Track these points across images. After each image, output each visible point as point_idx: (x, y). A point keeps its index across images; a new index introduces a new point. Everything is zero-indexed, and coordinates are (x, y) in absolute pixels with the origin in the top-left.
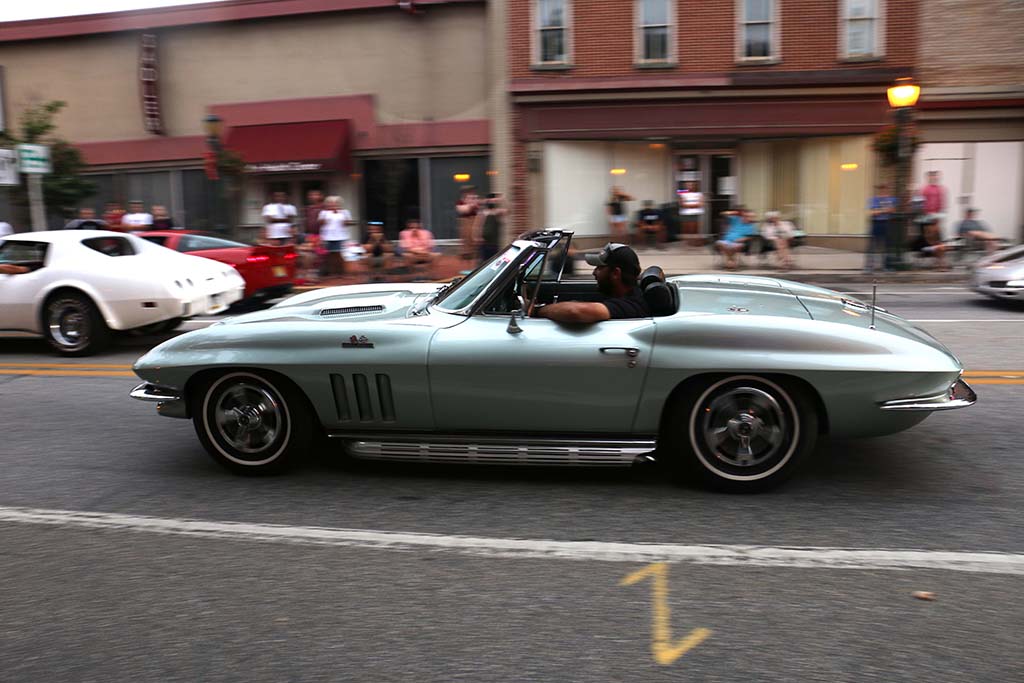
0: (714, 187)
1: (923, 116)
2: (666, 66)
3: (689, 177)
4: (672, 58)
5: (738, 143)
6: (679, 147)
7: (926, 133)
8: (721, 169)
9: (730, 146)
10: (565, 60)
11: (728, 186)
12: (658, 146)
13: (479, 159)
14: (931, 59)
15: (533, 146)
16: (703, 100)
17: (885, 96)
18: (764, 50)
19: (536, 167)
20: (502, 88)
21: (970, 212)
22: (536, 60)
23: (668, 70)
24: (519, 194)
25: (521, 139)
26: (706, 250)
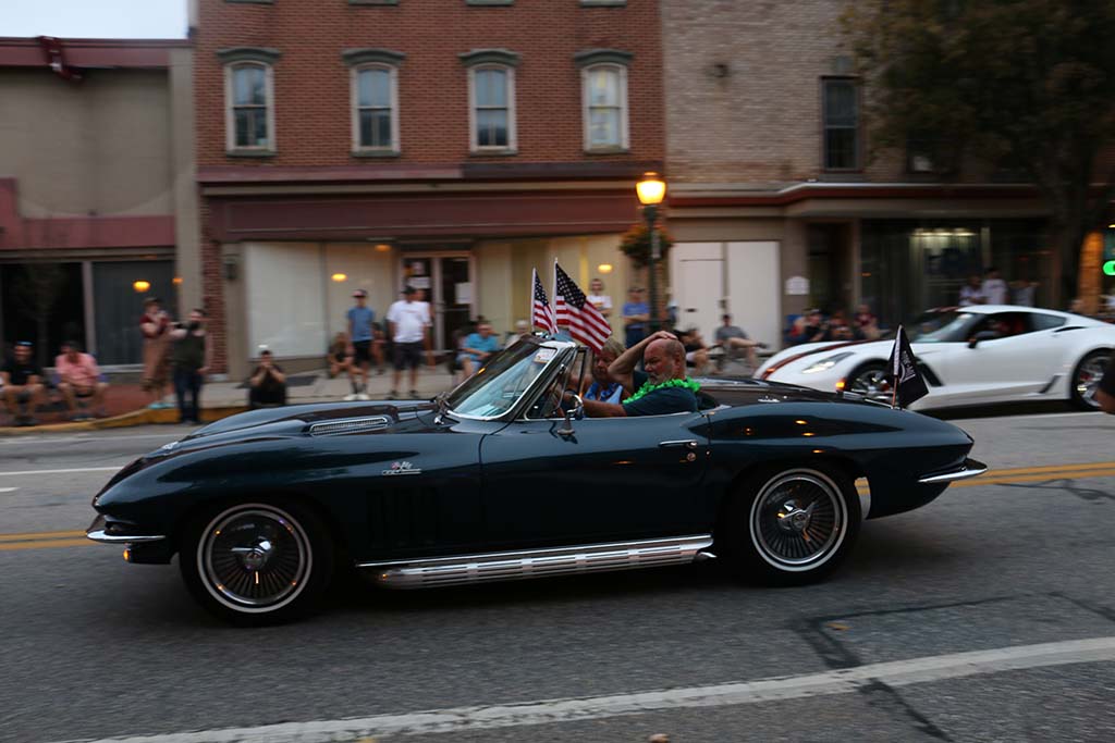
0: (449, 295)
1: (672, 213)
2: (390, 154)
3: (420, 284)
4: (395, 146)
5: (476, 242)
6: (406, 249)
7: (676, 232)
8: (456, 273)
9: (467, 247)
10: (269, 144)
11: (465, 293)
12: (382, 247)
13: (162, 264)
14: (680, 152)
15: (228, 249)
16: (433, 195)
17: (634, 191)
18: (502, 139)
19: (234, 273)
20: (188, 177)
21: (726, 318)
22: (231, 145)
23: (390, 159)
24: (212, 308)
25: (212, 241)
26: (442, 369)
